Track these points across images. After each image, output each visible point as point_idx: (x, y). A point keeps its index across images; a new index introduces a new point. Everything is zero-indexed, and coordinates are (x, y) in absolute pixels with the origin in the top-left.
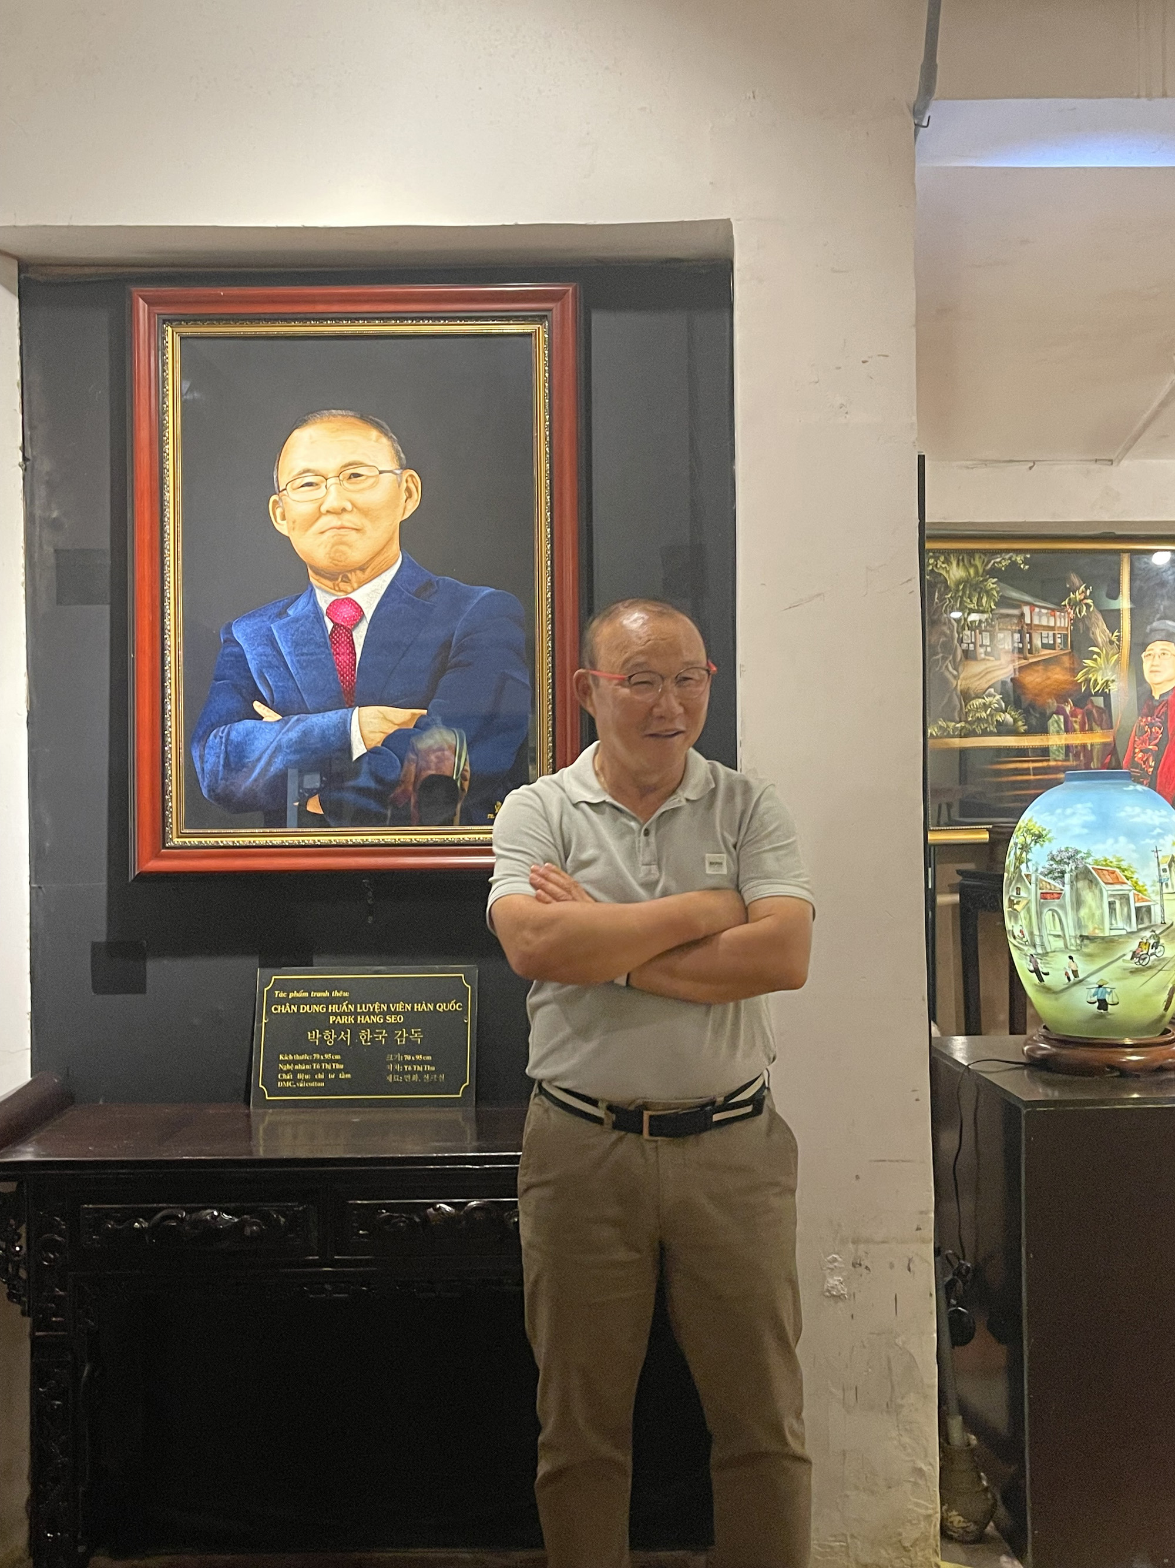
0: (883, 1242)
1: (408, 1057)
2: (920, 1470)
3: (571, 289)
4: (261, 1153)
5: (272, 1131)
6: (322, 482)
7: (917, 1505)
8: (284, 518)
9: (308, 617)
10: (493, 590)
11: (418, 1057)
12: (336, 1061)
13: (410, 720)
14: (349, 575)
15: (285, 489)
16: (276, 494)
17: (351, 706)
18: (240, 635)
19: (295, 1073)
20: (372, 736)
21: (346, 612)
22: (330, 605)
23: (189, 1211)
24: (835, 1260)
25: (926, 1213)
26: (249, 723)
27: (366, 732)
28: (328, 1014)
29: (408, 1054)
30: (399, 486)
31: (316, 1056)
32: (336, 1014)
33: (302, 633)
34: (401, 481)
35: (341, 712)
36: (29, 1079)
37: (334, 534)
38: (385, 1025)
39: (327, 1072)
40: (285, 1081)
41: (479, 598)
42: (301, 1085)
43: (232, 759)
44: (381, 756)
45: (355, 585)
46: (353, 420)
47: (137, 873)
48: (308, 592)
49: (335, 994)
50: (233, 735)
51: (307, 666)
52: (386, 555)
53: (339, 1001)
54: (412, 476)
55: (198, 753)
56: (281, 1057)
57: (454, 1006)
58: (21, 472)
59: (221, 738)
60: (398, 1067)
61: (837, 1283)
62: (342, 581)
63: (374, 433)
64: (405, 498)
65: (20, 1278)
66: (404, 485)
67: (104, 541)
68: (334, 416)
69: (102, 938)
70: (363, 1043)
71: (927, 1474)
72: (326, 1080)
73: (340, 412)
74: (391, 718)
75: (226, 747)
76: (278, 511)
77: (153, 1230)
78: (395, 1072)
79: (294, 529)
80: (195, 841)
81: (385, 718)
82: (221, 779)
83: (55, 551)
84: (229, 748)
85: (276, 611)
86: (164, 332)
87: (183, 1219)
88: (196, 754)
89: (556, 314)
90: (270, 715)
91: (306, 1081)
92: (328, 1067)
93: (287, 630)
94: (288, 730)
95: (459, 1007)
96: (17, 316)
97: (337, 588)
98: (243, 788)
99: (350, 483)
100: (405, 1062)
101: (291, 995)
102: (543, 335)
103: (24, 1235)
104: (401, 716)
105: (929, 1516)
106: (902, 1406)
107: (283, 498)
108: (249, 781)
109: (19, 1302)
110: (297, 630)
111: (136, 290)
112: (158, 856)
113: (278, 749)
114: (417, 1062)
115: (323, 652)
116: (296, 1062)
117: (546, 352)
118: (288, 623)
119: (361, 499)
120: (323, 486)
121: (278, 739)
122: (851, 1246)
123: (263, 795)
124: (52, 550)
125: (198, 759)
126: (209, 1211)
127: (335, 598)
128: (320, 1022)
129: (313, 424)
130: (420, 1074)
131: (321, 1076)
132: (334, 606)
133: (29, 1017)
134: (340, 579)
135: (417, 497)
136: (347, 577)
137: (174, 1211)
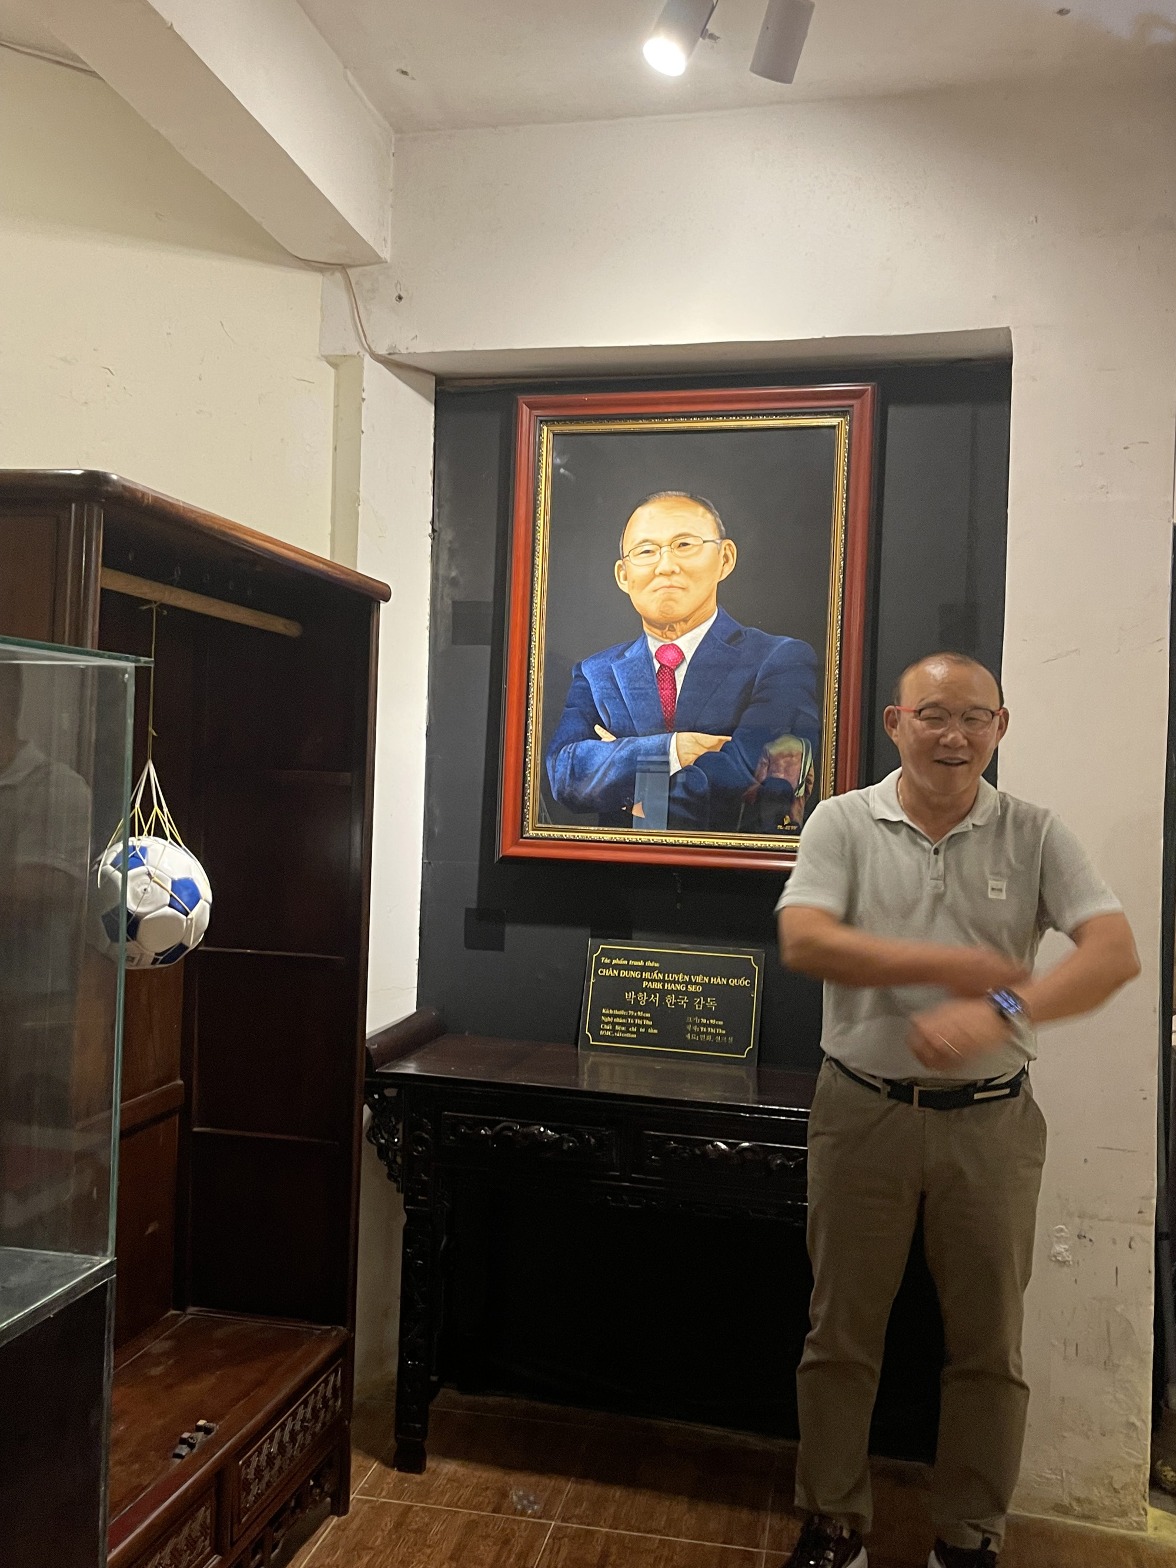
0: (1108, 1219)
1: (704, 1021)
2: (1133, 1424)
3: (869, 388)
4: (585, 1086)
5: (594, 1070)
6: (658, 550)
7: (1128, 1454)
8: (626, 579)
9: (640, 659)
10: (790, 639)
11: (711, 1021)
12: (647, 1018)
13: (717, 745)
14: (675, 625)
15: (628, 556)
16: (620, 559)
17: (670, 732)
18: (587, 672)
19: (614, 1024)
20: (686, 756)
21: (671, 655)
22: (658, 650)
23: (522, 1125)
24: (1062, 1230)
25: (1150, 1198)
26: (591, 742)
27: (681, 752)
28: (642, 980)
29: (704, 1018)
30: (719, 553)
31: (631, 1013)
32: (648, 980)
33: (636, 671)
34: (721, 548)
35: (662, 736)
36: (413, 1009)
37: (663, 592)
38: (686, 993)
39: (638, 1026)
40: (606, 1031)
41: (779, 646)
42: (618, 1035)
43: (576, 770)
44: (692, 773)
45: (679, 634)
46: (684, 499)
47: (501, 856)
48: (641, 639)
49: (648, 964)
50: (579, 750)
51: (638, 698)
52: (705, 609)
53: (651, 970)
54: (729, 545)
55: (551, 764)
56: (604, 1011)
57: (744, 982)
58: (430, 541)
59: (569, 753)
60: (695, 1028)
61: (1063, 1250)
62: (669, 630)
63: (701, 510)
64: (723, 562)
65: (396, 1163)
66: (723, 552)
67: (489, 597)
68: (670, 496)
69: (473, 905)
70: (669, 1006)
71: (1139, 1429)
72: (637, 1032)
73: (674, 493)
74: (702, 742)
75: (572, 761)
76: (622, 573)
77: (496, 1137)
78: (692, 1032)
79: (633, 587)
80: (545, 834)
81: (697, 742)
82: (568, 786)
83: (453, 602)
84: (574, 762)
85: (616, 653)
86: (541, 429)
87: (516, 1131)
88: (549, 765)
89: (856, 410)
90: (607, 737)
91: (623, 1032)
92: (640, 1022)
93: (623, 670)
94: (620, 749)
95: (748, 983)
96: (433, 420)
97: (664, 636)
98: (583, 795)
99: (681, 551)
100: (701, 1025)
101: (614, 962)
102: (845, 427)
103: (401, 1131)
104: (710, 742)
105: (1140, 1466)
106: (1119, 1366)
107: (626, 562)
108: (590, 787)
109: (396, 1181)
110: (632, 669)
111: (522, 398)
112: (516, 844)
113: (612, 764)
114: (711, 1025)
115: (651, 688)
116: (615, 1016)
117: (847, 441)
118: (624, 664)
119: (687, 564)
120: (658, 553)
121: (612, 756)
122: (1077, 1220)
123: (599, 800)
124: (450, 602)
125: (551, 768)
126: (537, 1127)
127: (662, 644)
128: (636, 985)
129: (653, 502)
130: (714, 1035)
131: (634, 1029)
132: (661, 650)
133: (417, 962)
134: (667, 629)
135: (732, 562)
136: (673, 627)
137: (510, 1124)
